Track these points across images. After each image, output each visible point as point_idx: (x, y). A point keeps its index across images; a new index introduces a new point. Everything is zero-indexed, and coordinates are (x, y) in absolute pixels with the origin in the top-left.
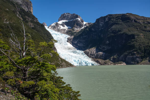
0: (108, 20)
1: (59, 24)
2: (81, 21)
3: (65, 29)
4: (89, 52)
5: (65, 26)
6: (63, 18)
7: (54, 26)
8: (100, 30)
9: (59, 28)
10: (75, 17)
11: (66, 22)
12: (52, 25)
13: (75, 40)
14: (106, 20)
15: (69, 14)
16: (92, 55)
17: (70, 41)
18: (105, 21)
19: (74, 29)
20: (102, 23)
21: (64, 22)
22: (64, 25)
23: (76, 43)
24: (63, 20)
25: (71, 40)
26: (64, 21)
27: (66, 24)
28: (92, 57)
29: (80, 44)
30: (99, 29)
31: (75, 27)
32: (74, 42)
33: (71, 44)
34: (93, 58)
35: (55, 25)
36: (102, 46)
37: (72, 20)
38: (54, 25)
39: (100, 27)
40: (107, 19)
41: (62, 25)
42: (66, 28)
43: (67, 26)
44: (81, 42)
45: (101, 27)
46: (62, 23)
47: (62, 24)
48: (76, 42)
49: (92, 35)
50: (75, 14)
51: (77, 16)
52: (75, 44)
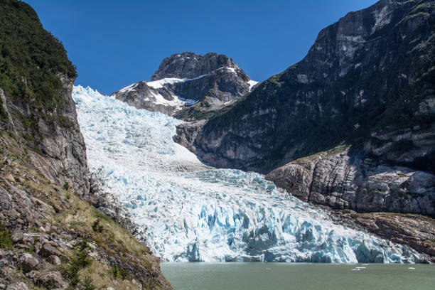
0: (388, 22)
1: (152, 88)
2: (238, 74)
3: (174, 108)
4: (299, 175)
5: (176, 98)
6: (167, 71)
7: (131, 92)
8: (342, 74)
9: (147, 99)
10: (216, 63)
11: (178, 85)
12: (123, 91)
13: (213, 134)
14: (378, 21)
15: (191, 55)
16: (328, 191)
17: (188, 139)
18: (374, 29)
19: (210, 103)
20: (355, 39)
21: (172, 83)
22: (171, 93)
23: (218, 149)
24: (169, 77)
25: (195, 134)
26: (171, 81)
27: (180, 90)
28: (327, 204)
29: (235, 151)
30: (340, 71)
31: (215, 96)
32: (209, 140)
33: (191, 151)
34: (336, 207)
35: (135, 88)
36: (383, 137)
37: (202, 76)
38: (130, 90)
39: (341, 61)
40: (381, 15)
41: (165, 92)
42: (177, 102)
43: (182, 96)
44: (240, 140)
45: (347, 59)
46: (161, 87)
47: (164, 89)
48: (216, 144)
49: (298, 102)
50: (214, 54)
51: (222, 61)
52: (210, 151)
